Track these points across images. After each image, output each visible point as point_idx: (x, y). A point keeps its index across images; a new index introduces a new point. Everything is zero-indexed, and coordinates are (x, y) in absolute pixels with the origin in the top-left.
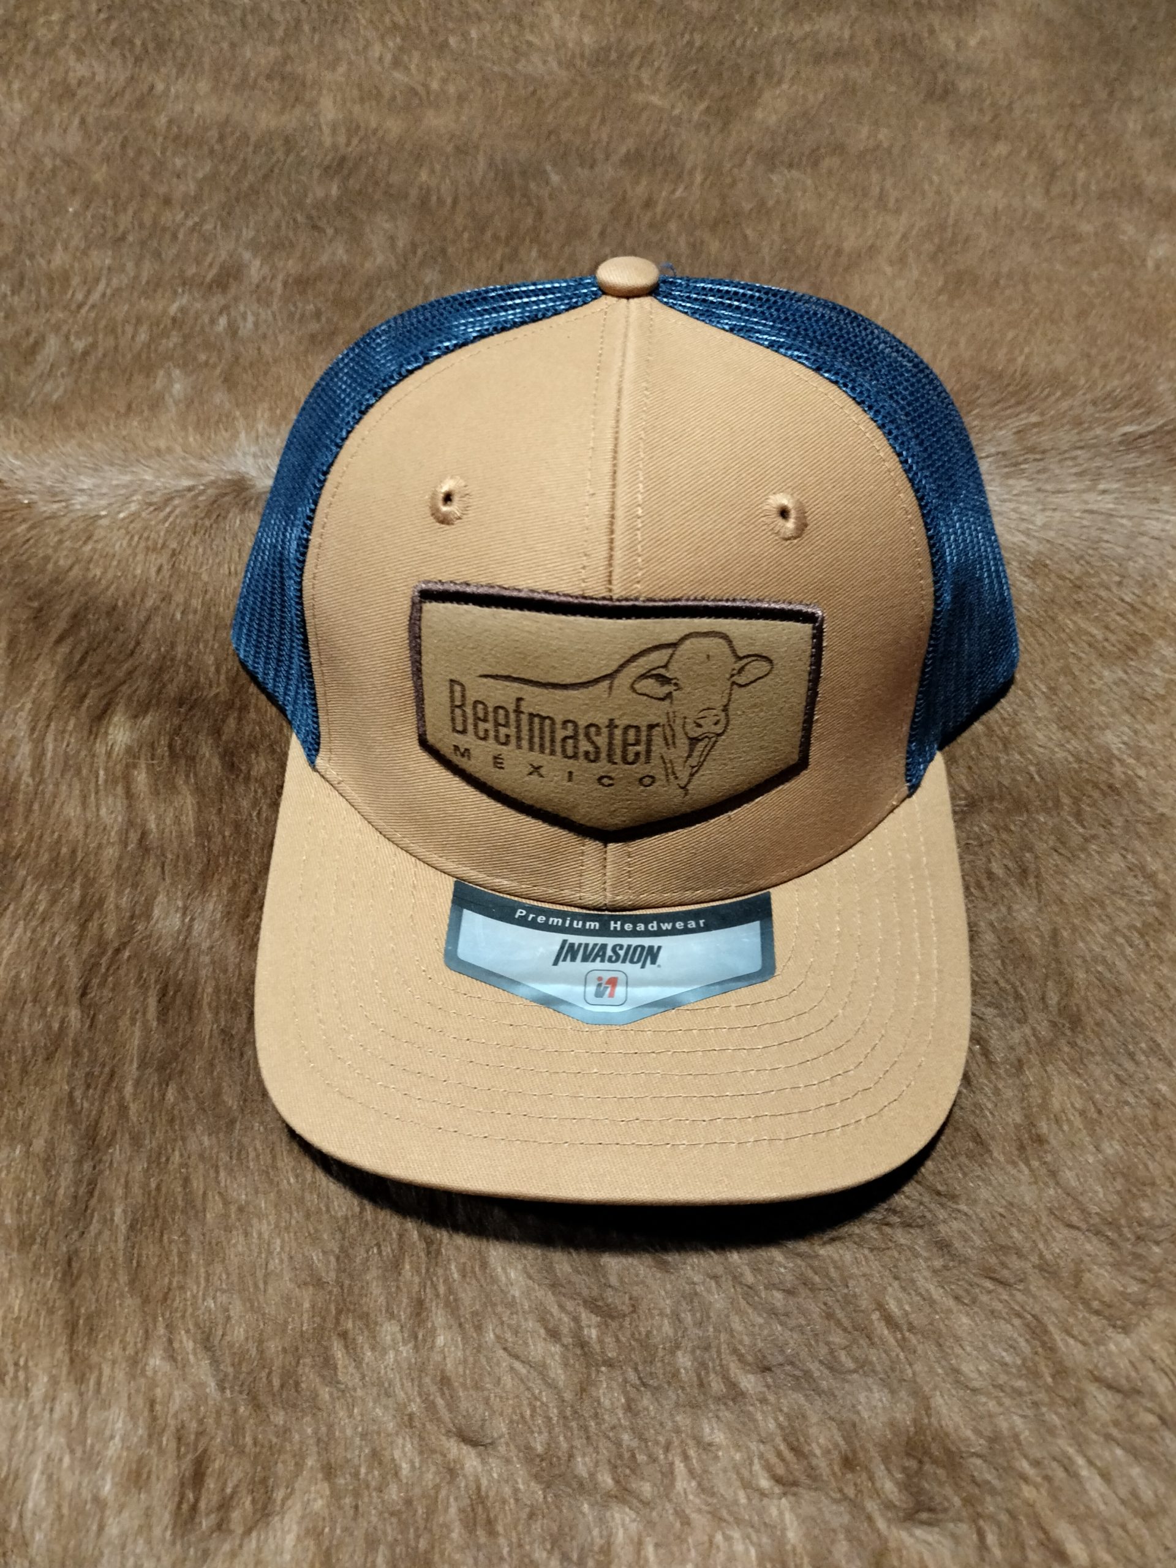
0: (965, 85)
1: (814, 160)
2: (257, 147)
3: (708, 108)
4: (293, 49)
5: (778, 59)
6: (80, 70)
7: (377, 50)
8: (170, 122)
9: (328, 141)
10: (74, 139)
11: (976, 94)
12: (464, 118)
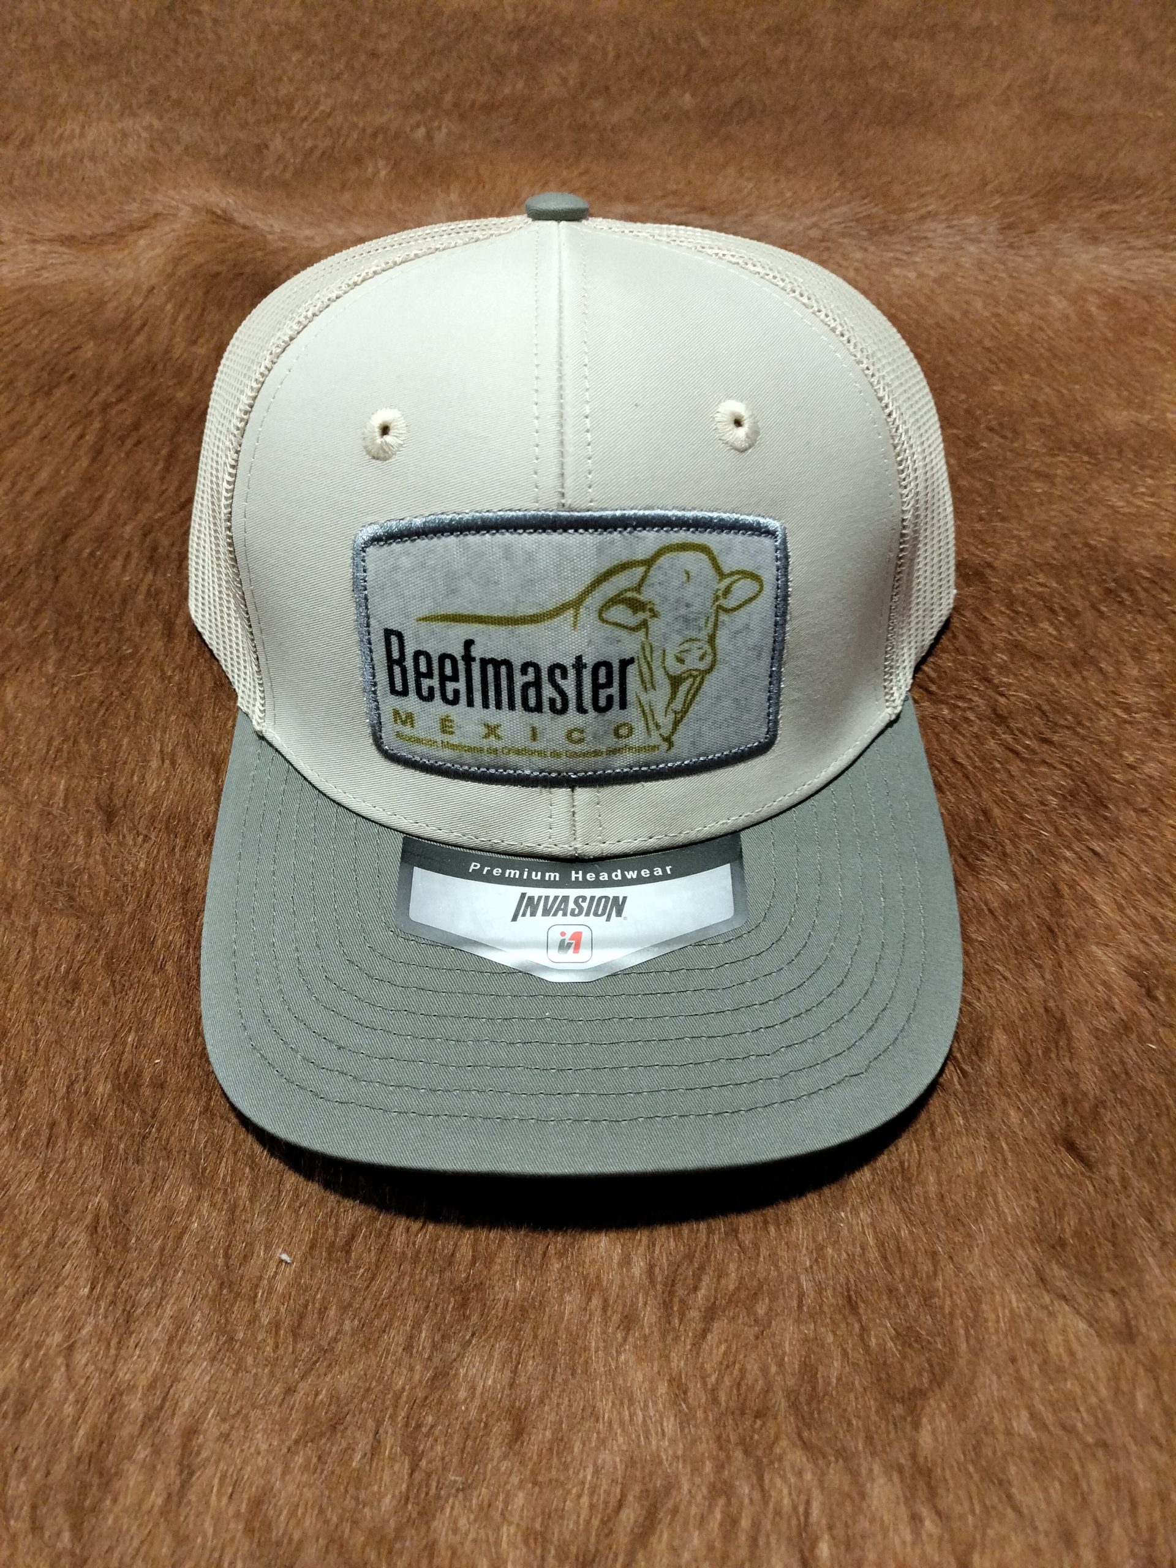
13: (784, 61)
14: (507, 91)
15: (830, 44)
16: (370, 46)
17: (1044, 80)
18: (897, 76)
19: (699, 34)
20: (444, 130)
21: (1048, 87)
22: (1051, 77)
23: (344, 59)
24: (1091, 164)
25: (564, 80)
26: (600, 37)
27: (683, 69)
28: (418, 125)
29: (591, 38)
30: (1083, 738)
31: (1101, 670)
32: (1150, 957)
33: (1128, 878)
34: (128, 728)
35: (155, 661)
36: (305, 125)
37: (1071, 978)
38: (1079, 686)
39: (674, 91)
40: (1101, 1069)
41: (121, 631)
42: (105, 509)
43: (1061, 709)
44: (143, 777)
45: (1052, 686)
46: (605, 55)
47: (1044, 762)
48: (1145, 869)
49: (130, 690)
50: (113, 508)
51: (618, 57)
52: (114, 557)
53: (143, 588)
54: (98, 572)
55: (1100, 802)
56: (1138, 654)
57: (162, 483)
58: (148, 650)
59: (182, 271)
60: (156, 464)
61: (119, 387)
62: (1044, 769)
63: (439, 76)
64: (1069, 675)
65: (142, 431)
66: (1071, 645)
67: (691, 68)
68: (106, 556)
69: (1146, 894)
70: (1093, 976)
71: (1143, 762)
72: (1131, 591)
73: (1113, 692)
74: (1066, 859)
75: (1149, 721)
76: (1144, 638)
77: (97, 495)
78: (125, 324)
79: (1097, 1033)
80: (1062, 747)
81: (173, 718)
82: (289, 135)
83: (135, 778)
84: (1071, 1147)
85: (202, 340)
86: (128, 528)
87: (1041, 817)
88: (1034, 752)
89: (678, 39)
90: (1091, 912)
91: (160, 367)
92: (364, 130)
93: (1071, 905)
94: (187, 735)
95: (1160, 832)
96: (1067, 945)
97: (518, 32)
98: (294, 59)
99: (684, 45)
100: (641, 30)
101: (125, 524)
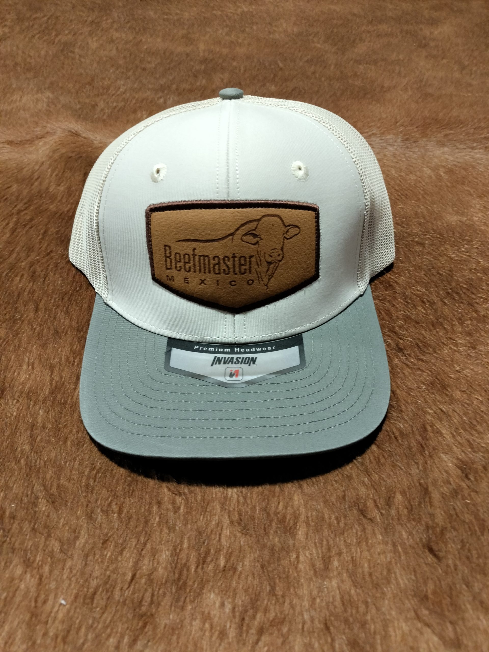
0: (432, 44)
1: (375, 62)
2: (176, 56)
3: (337, 49)
4: (191, 31)
5: (364, 36)
6: (116, 35)
7: (220, 31)
8: (146, 49)
9: (201, 54)
10: (114, 52)
11: (436, 46)
12: (250, 49)
13: (314, 73)
14: (198, 84)
15: (333, 67)
16: (143, 66)
17: (421, 81)
18: (361, 80)
19: (279, 62)
20: (171, 99)
21: (424, 83)
22: (425, 79)
23: (132, 71)
24: (441, 114)
25: (222, 80)
26: (238, 63)
27: (272, 76)
28: (161, 97)
29: (235, 64)
30: (437, 358)
31: (445, 328)
32: (467, 459)
33: (457, 423)
34: (15, 352)
35: (29, 322)
36: (114, 97)
37: (431, 469)
38: (435, 335)
39: (268, 84)
40: (445, 512)
41: (16, 308)
42: (14, 255)
43: (426, 345)
44: (19, 374)
45: (423, 335)
46: (240, 70)
47: (419, 369)
48: (465, 418)
49: (18, 334)
50: (18, 254)
51: (245, 71)
52: (16, 276)
53: (28, 290)
54: (9, 282)
55: (444, 387)
56: (461, 321)
57: (40, 244)
58: (27, 317)
59: (56, 156)
60: (38, 236)
61: (25, 204)
62: (419, 372)
63: (171, 78)
64: (431, 330)
65: (33, 222)
66: (432, 317)
67: (275, 76)
68: (13, 276)
69: (465, 430)
70: (441, 468)
71: (463, 370)
72: (458, 293)
73: (450, 338)
74: (429, 414)
75: (466, 351)
76: (464, 314)
77: (11, 249)
78: (31, 178)
79: (443, 495)
80: (427, 362)
81: (35, 347)
82: (107, 101)
83: (16, 374)
84: (431, 550)
85: (62, 184)
86: (23, 264)
87: (418, 394)
88: (415, 365)
89: (270, 64)
90: (440, 438)
91: (44, 195)
92: (138, 99)
93: (431, 434)
94: (40, 355)
95: (471, 401)
96: (430, 453)
97: (204, 61)
98: (111, 71)
99: (273, 67)
100: (255, 60)
101: (22, 262)
